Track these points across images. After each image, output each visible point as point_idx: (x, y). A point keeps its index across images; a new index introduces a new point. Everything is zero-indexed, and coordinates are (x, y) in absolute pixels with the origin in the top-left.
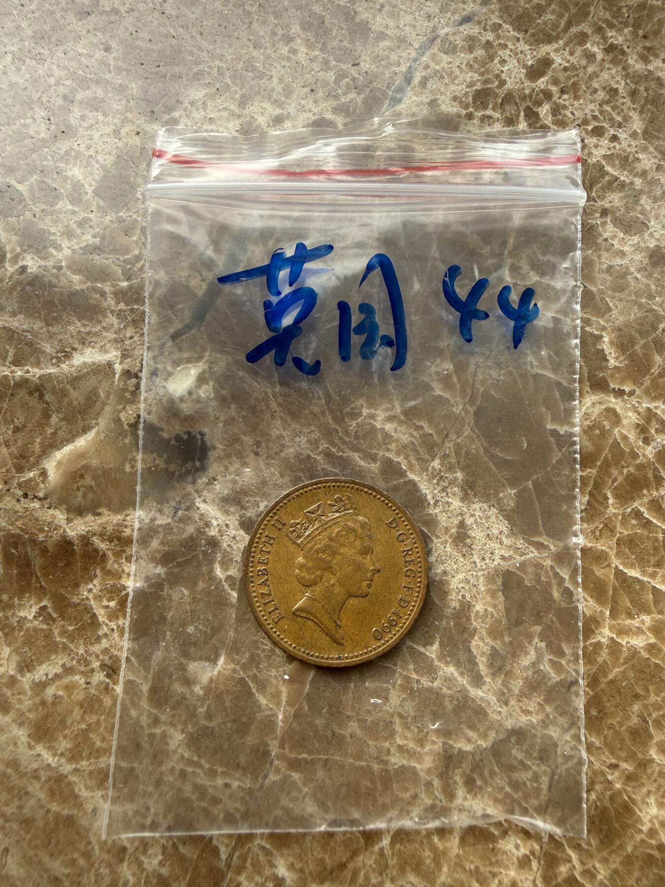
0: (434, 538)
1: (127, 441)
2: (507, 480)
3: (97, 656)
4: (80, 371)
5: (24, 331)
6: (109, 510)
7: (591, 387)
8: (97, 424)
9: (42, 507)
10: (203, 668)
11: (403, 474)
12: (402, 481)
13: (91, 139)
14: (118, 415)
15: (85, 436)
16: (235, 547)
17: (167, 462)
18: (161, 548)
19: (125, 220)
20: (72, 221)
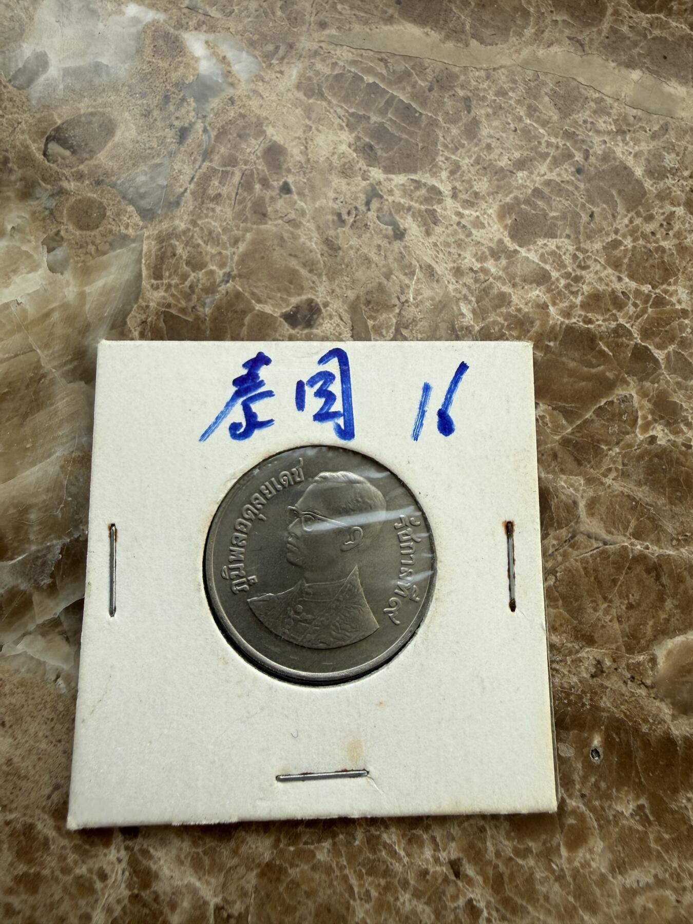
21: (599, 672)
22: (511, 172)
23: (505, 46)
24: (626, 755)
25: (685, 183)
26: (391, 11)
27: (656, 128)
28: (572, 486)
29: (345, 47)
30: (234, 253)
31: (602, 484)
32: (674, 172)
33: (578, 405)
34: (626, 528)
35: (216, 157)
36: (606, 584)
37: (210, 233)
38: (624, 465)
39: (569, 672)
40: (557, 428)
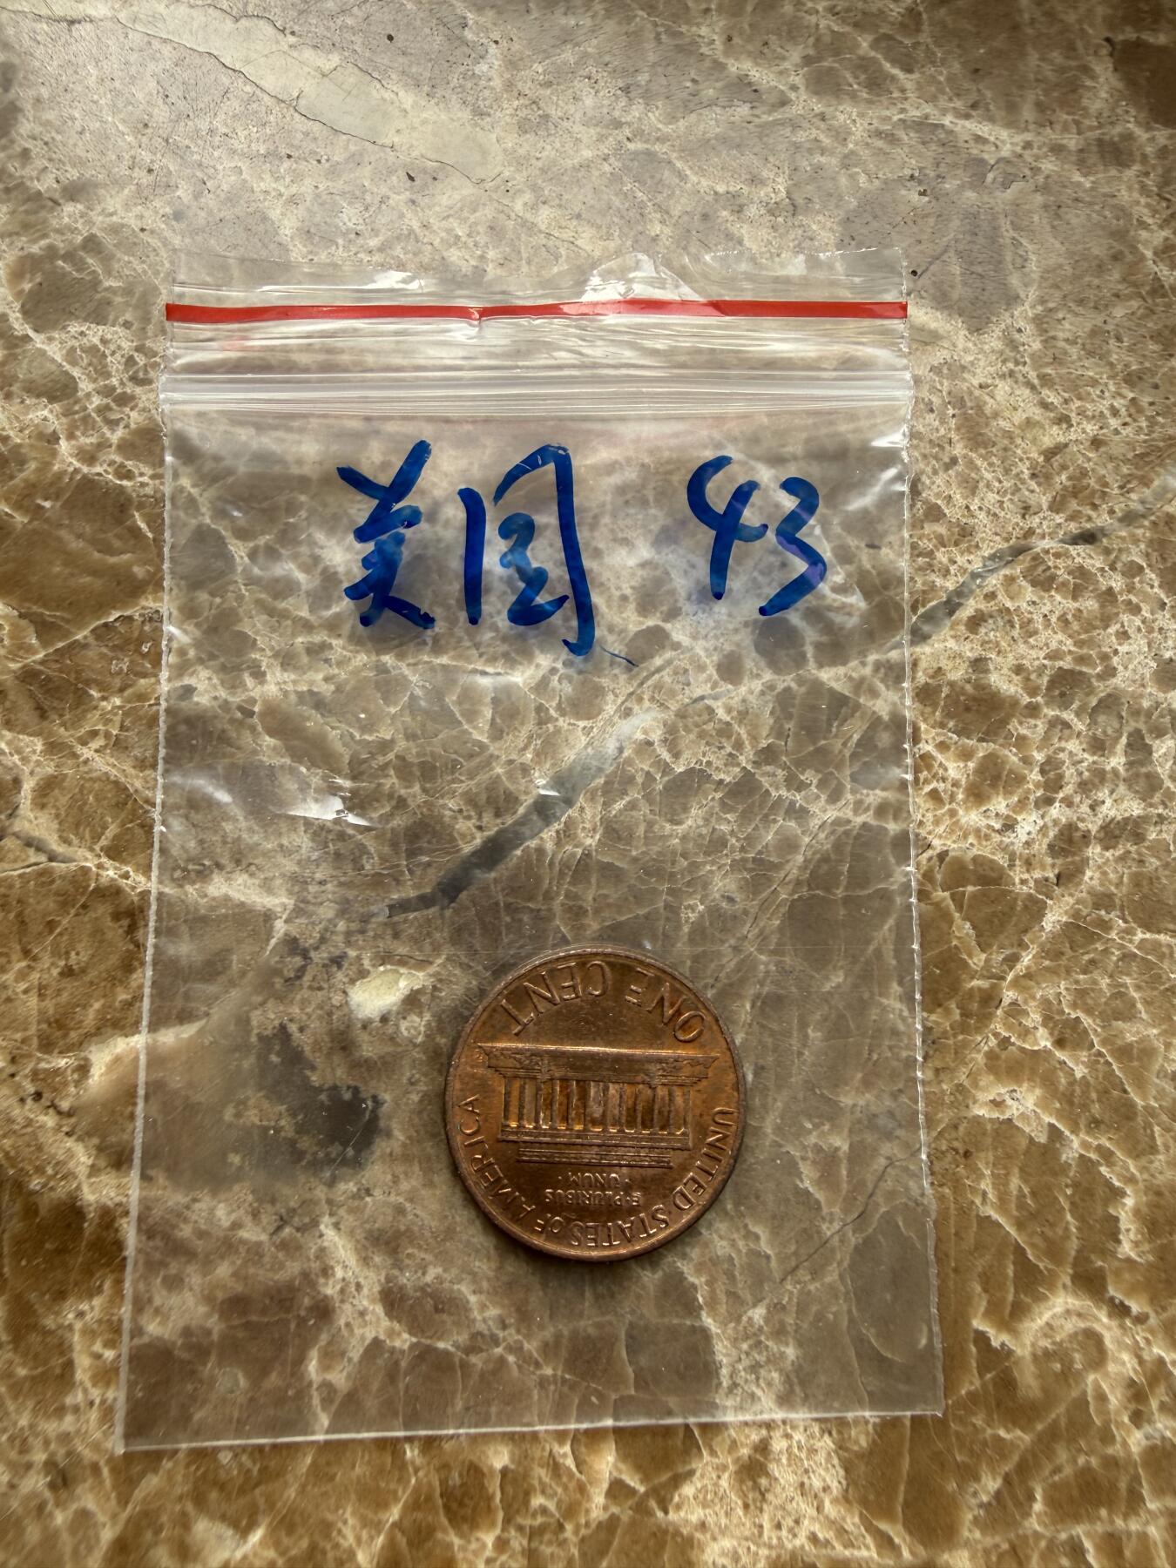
0: (705, 1453)
1: (246, 1064)
2: (871, 1394)
3: (47, 1443)
4: (212, 909)
6: (167, 1178)
7: (1076, 1278)
8: (207, 1014)
9: (58, 1128)
10: (220, 1538)
11: (692, 1309)
12: (688, 1323)
14: (248, 1012)
15: (178, 1029)
16: (358, 1331)
17: (301, 1129)
18: (231, 1283)
19: (387, 671)
20: (300, 640)
22: (56, 203)
27: (340, 157)
28: (19, 751)
31: (75, 756)
32: (350, 237)
33: (66, 615)
34: (96, 837)
36: (35, 927)
38: (122, 728)
40: (20, 648)
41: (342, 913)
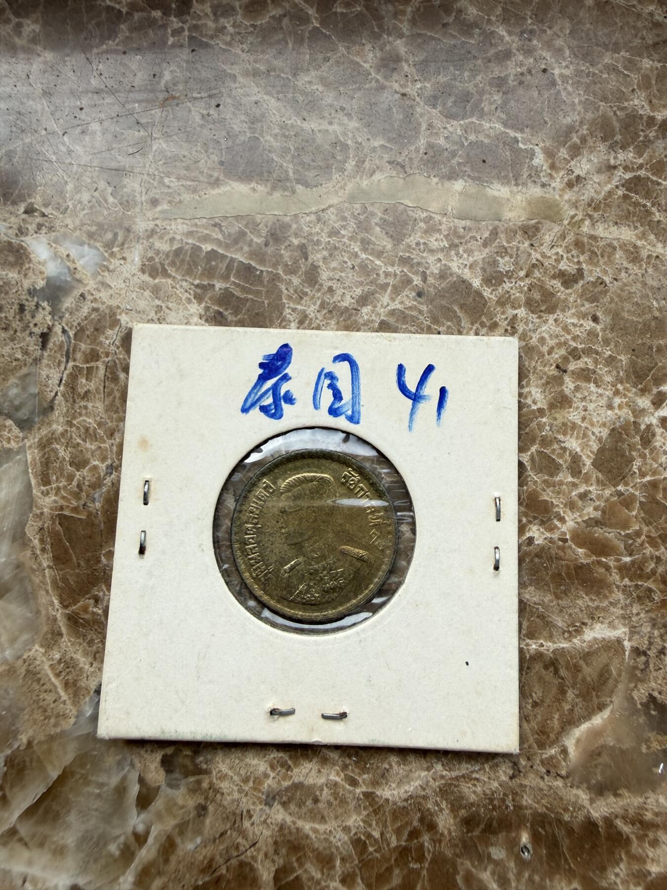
1: (641, 721)
4: (591, 647)
5: (535, 603)
6: (628, 792)
9: (566, 786)
13: (586, 410)
14: (630, 694)
15: (601, 714)
19: (623, 494)
20: (574, 494)
21: (517, 773)
22: (356, 310)
23: (330, 185)
24: (553, 845)
25: (522, 284)
26: (216, 174)
27: (486, 234)
29: (179, 220)
30: (112, 445)
32: (509, 275)
35: (79, 355)
37: (87, 429)
39: (489, 778)
41: (654, 625)
